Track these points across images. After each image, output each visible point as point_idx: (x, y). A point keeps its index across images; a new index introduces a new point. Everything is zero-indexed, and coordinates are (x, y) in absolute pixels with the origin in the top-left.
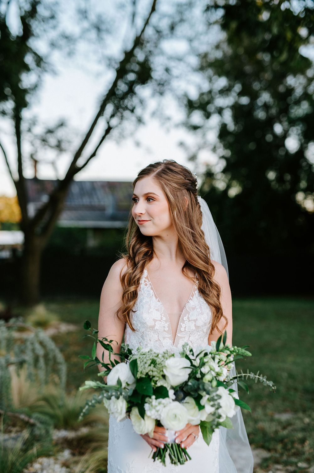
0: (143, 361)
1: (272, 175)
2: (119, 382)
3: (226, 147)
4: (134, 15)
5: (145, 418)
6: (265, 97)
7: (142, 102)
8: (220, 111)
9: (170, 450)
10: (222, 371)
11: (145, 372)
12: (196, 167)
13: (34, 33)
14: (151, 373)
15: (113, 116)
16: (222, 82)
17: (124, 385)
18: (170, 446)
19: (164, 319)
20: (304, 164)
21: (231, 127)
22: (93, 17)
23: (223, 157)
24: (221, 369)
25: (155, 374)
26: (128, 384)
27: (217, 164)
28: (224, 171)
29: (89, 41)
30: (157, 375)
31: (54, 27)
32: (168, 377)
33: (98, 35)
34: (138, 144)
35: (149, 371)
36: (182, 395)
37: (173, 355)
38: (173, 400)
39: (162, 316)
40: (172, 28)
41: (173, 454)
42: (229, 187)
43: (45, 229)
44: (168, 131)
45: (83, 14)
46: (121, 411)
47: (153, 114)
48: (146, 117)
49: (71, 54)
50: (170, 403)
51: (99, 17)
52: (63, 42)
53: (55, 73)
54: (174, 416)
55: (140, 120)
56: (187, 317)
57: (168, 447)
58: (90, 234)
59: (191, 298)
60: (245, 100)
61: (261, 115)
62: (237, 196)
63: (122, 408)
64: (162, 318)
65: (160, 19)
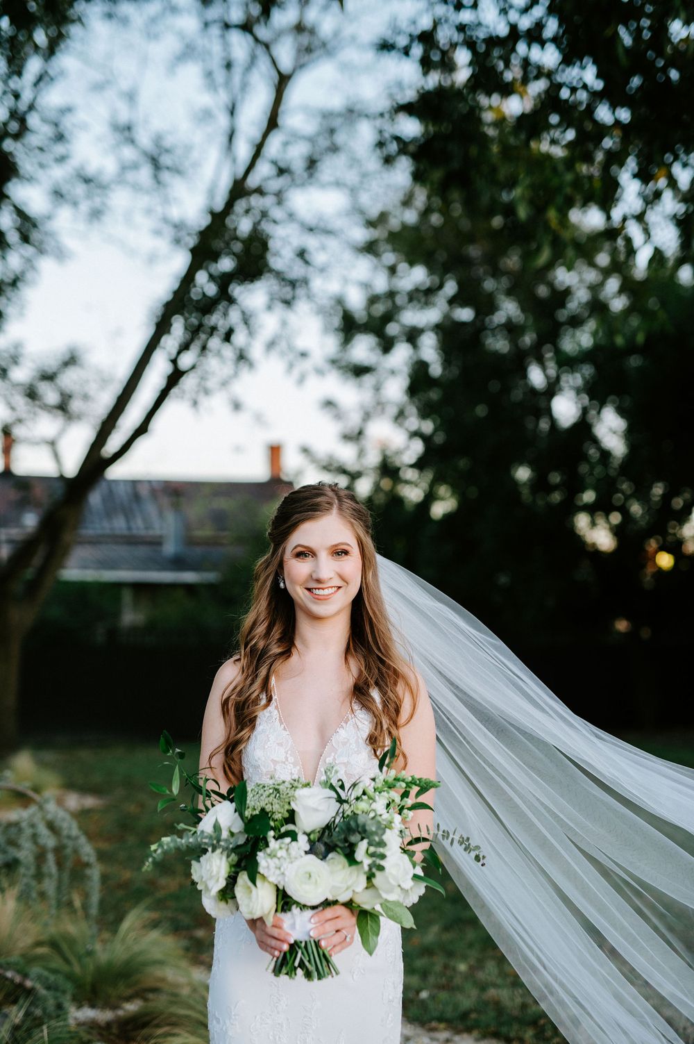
0: (258, 793)
1: (523, 474)
2: (217, 827)
3: (424, 414)
4: (231, 136)
5: (258, 882)
6: (509, 309)
7: (246, 320)
8: (413, 336)
9: (303, 953)
10: (393, 818)
11: (259, 806)
12: (361, 453)
13: (21, 172)
14: (268, 808)
15: (185, 347)
16: (417, 276)
17: (225, 835)
18: (303, 945)
19: (291, 759)
20: (592, 452)
21: (436, 370)
22: (144, 139)
23: (416, 434)
24: (391, 815)
25: (276, 807)
26: (232, 834)
27: (407, 448)
28: (420, 465)
29: (137, 188)
30: (279, 811)
31: (62, 159)
32: (298, 813)
33: (156, 177)
34: (237, 406)
35: (267, 804)
36: (322, 848)
37: (308, 784)
38: (306, 853)
39: (288, 755)
40: (312, 164)
41: (308, 959)
42: (430, 498)
43: (33, 587)
44: (301, 380)
45: (125, 132)
46: (218, 873)
47: (271, 345)
48: (256, 351)
49: (96, 214)
50: (301, 857)
51: (158, 140)
52: (80, 190)
53: (61, 255)
54: (308, 876)
55: (242, 357)
56: (332, 757)
57: (299, 947)
58: (127, 597)
59: (344, 725)
60: (465, 314)
61: (499, 344)
62: (448, 517)
63: (219, 867)
64: (287, 758)
65: (286, 144)
